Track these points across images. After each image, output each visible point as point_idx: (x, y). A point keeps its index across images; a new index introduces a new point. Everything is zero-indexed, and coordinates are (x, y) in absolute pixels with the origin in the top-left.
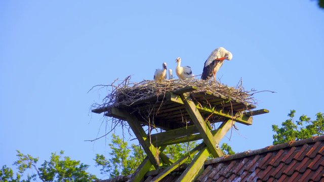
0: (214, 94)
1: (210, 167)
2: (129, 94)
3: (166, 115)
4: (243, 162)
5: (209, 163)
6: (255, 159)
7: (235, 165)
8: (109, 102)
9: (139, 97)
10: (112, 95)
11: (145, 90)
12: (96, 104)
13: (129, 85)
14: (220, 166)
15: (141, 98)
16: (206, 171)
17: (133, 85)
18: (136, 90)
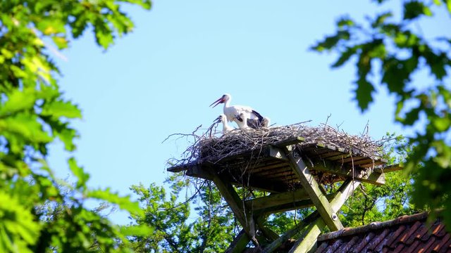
0: (329, 146)
1: (324, 245)
2: (215, 147)
3: (267, 173)
4: (368, 238)
5: (324, 239)
6: (383, 235)
7: (357, 242)
8: (191, 157)
9: (229, 151)
10: (194, 148)
11: (236, 142)
12: (174, 159)
13: (215, 135)
14: (337, 243)
15: (231, 153)
16: (320, 250)
17: (222, 135)
18: (224, 141)
